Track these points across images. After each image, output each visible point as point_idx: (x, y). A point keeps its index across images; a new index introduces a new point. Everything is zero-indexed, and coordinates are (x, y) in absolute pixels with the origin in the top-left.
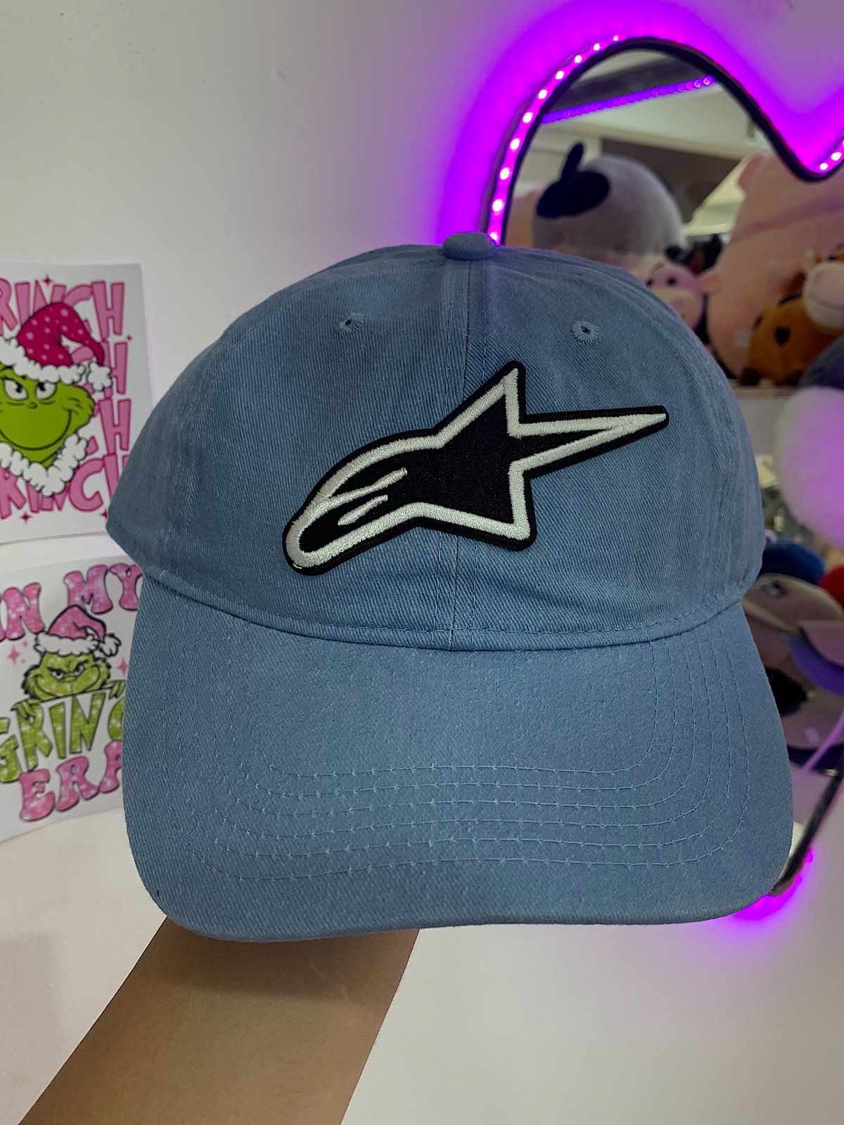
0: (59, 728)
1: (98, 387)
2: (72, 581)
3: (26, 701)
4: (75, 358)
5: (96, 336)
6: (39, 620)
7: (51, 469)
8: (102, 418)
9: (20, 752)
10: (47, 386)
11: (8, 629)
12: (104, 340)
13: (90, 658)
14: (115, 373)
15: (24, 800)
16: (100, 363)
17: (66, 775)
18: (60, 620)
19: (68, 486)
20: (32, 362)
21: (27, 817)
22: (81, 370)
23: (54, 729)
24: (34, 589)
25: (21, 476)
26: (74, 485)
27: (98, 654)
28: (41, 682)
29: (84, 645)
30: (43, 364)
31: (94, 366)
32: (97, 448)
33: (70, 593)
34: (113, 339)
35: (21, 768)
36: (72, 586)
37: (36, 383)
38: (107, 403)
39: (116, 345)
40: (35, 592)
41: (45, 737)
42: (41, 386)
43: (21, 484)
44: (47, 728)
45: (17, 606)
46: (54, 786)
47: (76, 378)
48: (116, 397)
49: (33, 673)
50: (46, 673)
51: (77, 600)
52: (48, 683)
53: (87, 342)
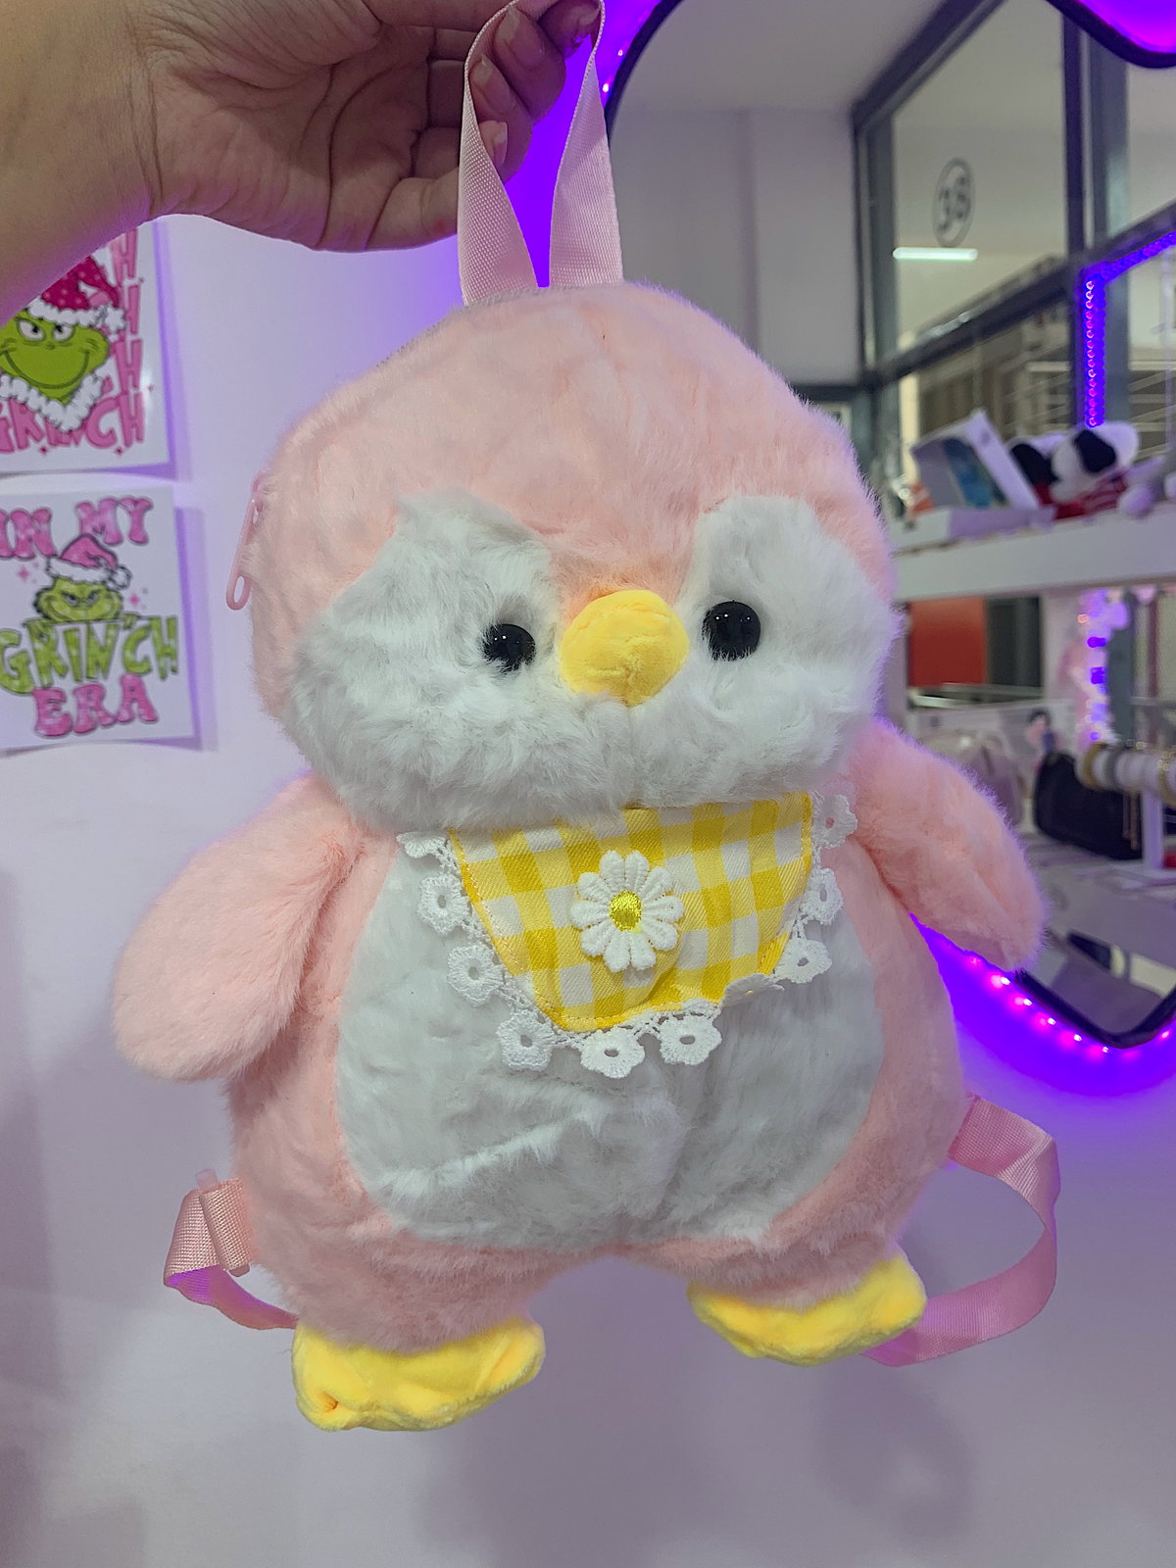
0: (74, 652)
1: (113, 328)
2: (85, 511)
3: (39, 620)
4: (92, 302)
5: (112, 280)
6: (50, 545)
7: (69, 407)
8: (117, 358)
9: (33, 668)
10: (65, 329)
11: (16, 548)
12: (120, 284)
13: (101, 587)
14: (128, 315)
15: (39, 715)
16: (116, 306)
17: (82, 700)
18: (72, 548)
19: (84, 424)
20: (49, 306)
21: (43, 732)
22: (98, 313)
23: (69, 653)
24: (43, 515)
25: (39, 411)
26: (90, 424)
27: (110, 585)
28: (55, 605)
29: (96, 575)
30: (61, 308)
31: (110, 309)
32: (111, 387)
33: (82, 523)
34: (127, 282)
35: (34, 683)
36: (83, 515)
37: (53, 326)
38: (121, 344)
39: (131, 288)
40: (45, 517)
41: (59, 658)
42: (59, 328)
43: (39, 420)
44: (62, 649)
45: (26, 527)
46: (70, 707)
47: (93, 321)
48: (130, 338)
49: (46, 594)
50: (58, 596)
51: (89, 530)
52: (61, 607)
53: (104, 286)
